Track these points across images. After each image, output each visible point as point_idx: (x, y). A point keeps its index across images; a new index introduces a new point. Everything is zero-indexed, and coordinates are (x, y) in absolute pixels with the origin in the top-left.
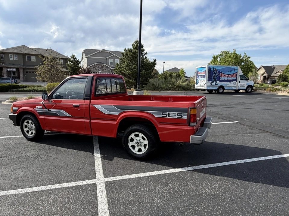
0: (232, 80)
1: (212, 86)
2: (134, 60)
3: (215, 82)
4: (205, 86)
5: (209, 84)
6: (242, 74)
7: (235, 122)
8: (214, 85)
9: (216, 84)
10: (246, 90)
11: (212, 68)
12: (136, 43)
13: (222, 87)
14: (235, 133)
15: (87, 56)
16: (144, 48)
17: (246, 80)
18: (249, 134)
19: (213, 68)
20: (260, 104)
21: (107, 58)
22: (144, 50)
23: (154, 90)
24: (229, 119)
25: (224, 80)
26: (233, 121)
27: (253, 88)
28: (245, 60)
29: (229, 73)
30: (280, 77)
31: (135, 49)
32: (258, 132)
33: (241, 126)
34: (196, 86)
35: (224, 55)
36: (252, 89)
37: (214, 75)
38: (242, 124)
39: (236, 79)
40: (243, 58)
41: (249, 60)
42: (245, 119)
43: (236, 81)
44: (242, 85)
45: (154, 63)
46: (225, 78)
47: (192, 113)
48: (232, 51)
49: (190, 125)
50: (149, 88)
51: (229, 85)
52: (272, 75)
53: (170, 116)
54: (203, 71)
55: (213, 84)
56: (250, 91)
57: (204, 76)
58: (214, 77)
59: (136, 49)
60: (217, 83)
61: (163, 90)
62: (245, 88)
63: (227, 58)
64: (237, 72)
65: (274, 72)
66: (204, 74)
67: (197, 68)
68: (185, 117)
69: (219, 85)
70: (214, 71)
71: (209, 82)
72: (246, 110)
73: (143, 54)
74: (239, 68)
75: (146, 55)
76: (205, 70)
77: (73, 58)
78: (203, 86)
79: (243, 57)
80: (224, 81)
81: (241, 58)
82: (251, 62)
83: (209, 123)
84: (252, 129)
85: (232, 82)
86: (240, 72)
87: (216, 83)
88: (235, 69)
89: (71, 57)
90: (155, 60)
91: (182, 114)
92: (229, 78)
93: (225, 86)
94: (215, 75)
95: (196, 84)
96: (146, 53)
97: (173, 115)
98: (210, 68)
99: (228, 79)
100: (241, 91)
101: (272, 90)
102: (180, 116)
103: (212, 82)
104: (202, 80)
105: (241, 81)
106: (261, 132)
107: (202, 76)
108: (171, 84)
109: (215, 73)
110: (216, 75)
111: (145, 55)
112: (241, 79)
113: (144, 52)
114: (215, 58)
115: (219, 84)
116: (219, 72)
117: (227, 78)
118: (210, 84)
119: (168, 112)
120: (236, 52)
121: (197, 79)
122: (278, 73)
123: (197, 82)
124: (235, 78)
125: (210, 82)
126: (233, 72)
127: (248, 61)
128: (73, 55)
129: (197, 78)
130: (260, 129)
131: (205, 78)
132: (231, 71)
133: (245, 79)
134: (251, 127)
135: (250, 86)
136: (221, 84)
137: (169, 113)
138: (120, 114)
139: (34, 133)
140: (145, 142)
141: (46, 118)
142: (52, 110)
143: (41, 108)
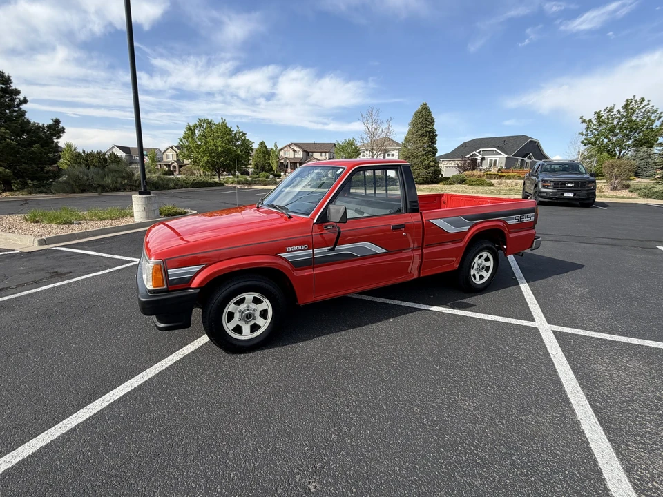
22: (18, 93)
23: (83, 191)
45: (56, 129)
48: (218, 121)
50: (66, 189)
61: (106, 191)
75: (23, 107)
96: (25, 101)
97: (524, 218)
102: (530, 219)
113: (18, 97)
114: (191, 130)
137: (521, 217)
138: (470, 229)
139: (264, 324)
140: (487, 264)
141: (318, 271)
142: (338, 248)
143: (304, 249)
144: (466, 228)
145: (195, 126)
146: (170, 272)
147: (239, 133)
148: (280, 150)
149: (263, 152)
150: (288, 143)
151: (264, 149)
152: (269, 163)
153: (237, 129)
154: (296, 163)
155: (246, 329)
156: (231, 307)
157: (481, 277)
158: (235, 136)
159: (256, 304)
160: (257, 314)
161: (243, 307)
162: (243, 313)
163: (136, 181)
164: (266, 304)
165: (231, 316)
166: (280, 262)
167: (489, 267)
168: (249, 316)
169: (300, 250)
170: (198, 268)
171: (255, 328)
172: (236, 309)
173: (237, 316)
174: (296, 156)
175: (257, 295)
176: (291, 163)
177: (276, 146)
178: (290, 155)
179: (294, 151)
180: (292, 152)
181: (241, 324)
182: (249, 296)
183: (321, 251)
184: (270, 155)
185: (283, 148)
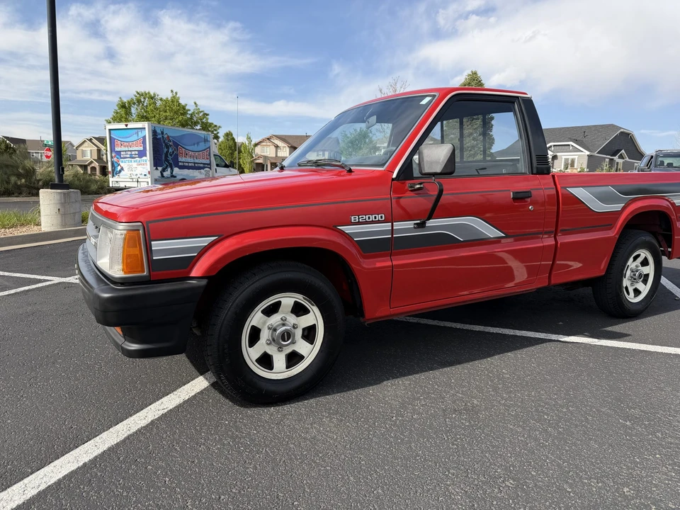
0: (202, 165)
1: (163, 179)
3: (169, 169)
4: (148, 180)
5: (158, 174)
6: (218, 152)
8: (168, 178)
9: (173, 176)
11: (159, 131)
17: (226, 166)
19: (162, 133)
25: (186, 164)
29: (195, 148)
34: (111, 180)
37: (165, 150)
39: (210, 164)
43: (210, 168)
46: (189, 160)
54: (135, 137)
55: (165, 174)
57: (142, 154)
58: (166, 156)
60: (174, 173)
64: (209, 148)
66: (142, 148)
67: (110, 130)
70: (164, 142)
71: (157, 169)
76: (141, 135)
78: (139, 180)
80: (189, 168)
85: (202, 170)
86: (214, 148)
87: (172, 173)
88: (206, 140)
92: (197, 161)
94: (168, 151)
95: (110, 175)
98: (154, 133)
99: (195, 163)
103: (164, 170)
104: (134, 165)
105: (217, 168)
107: (133, 153)
108: (19, 176)
109: (168, 147)
110: (170, 150)
112: (217, 165)
114: (125, 107)
115: (179, 175)
117: (192, 161)
118: (160, 175)
121: (115, 159)
123: (113, 170)
124: (208, 162)
125: (160, 169)
126: (202, 146)
129: (112, 157)
131: (146, 158)
132: (198, 143)
133: (224, 164)
136: (181, 175)
138: (624, 208)
139: (310, 352)
140: (645, 270)
141: (399, 261)
142: (431, 223)
143: (379, 222)
144: (618, 207)
145: (131, 103)
146: (156, 245)
147: (198, 113)
148: (256, 145)
149: (230, 148)
150: (267, 136)
151: (231, 143)
153: (194, 107)
155: (279, 361)
156: (256, 318)
157: (637, 292)
158: (191, 118)
159: (298, 316)
160: (299, 333)
161: (275, 319)
162: (275, 330)
163: (40, 180)
164: (314, 317)
165: (255, 335)
166: (339, 240)
167: (647, 275)
168: (287, 336)
169: (372, 222)
170: (205, 241)
171: (293, 358)
172: (264, 323)
173: (265, 335)
174: (280, 154)
175: (300, 298)
176: (271, 164)
177: (249, 138)
178: (269, 151)
179: (277, 147)
180: (273, 149)
181: (272, 350)
182: (288, 300)
183: (405, 227)
184: (240, 152)
185: (261, 142)
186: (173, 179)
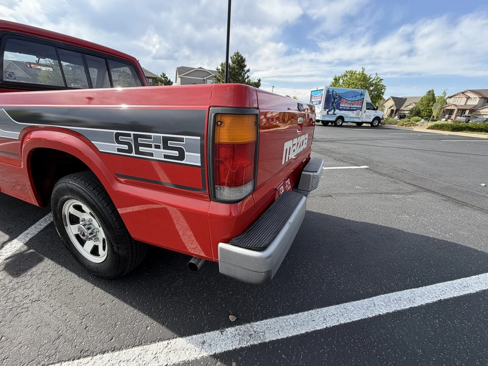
0: (355, 109)
1: (328, 115)
2: (232, 79)
3: (333, 111)
4: (320, 116)
5: (325, 112)
6: (370, 101)
7: (362, 167)
10: (371, 123)
11: (331, 91)
12: (235, 56)
13: (341, 118)
14: (366, 192)
15: (181, 76)
16: (246, 63)
17: (374, 109)
18: (394, 193)
19: (333, 91)
20: (395, 141)
21: (205, 78)
22: (245, 66)
24: (351, 162)
25: (345, 108)
26: (359, 166)
27: (382, 121)
28: (376, 83)
29: (354, 99)
30: (411, 111)
31: (233, 63)
32: (410, 190)
33: (375, 175)
35: (349, 77)
36: (379, 122)
38: (375, 172)
39: (361, 108)
40: (373, 81)
41: (381, 83)
42: (378, 162)
43: (361, 110)
44: (368, 116)
45: (257, 85)
46: (347, 105)
47: (224, 136)
48: (359, 71)
49: (218, 196)
51: (350, 116)
52: (401, 109)
53: (141, 149)
54: (319, 94)
55: (329, 113)
56: (377, 124)
58: (333, 103)
59: (235, 63)
60: (335, 113)
62: (371, 120)
63: (353, 80)
64: (363, 99)
65: (405, 104)
68: (193, 159)
69: (338, 115)
70: (333, 96)
71: (325, 110)
72: (376, 148)
73: (243, 70)
74: (367, 94)
77: (164, 78)
79: (373, 79)
80: (346, 110)
81: (371, 80)
82: (383, 86)
83: (315, 174)
84: (395, 182)
85: (354, 112)
86: (367, 99)
88: (362, 94)
89: (161, 76)
90: (259, 80)
91: (182, 140)
92: (352, 106)
93: (346, 117)
97: (150, 146)
98: (328, 91)
99: (350, 107)
100: (364, 125)
101: (406, 125)
102: (176, 153)
103: (329, 111)
104: (316, 108)
105: (367, 111)
106: (416, 191)
109: (334, 99)
110: (336, 100)
111: (247, 72)
112: (367, 109)
113: (245, 69)
114: (336, 80)
116: (340, 98)
117: (349, 106)
118: (326, 113)
119: (132, 133)
120: (365, 72)
122: (409, 107)
124: (360, 107)
125: (327, 110)
126: (358, 98)
127: (379, 85)
128: (163, 73)
130: (411, 183)
131: (321, 105)
132: (356, 96)
134: (392, 178)
135: (377, 118)
136: (340, 113)
137: (136, 137)
148: (449, 97)
149: (429, 99)
152: (431, 110)
153: (375, 75)
154: (466, 110)
174: (470, 103)
176: (459, 110)
177: (445, 93)
178: (461, 102)
179: (468, 98)
180: (464, 99)
184: (435, 102)
185: (455, 95)
186: (334, 115)
